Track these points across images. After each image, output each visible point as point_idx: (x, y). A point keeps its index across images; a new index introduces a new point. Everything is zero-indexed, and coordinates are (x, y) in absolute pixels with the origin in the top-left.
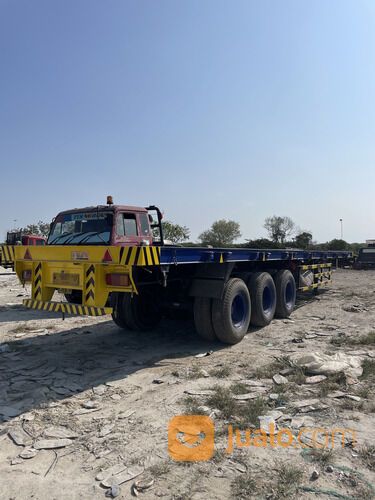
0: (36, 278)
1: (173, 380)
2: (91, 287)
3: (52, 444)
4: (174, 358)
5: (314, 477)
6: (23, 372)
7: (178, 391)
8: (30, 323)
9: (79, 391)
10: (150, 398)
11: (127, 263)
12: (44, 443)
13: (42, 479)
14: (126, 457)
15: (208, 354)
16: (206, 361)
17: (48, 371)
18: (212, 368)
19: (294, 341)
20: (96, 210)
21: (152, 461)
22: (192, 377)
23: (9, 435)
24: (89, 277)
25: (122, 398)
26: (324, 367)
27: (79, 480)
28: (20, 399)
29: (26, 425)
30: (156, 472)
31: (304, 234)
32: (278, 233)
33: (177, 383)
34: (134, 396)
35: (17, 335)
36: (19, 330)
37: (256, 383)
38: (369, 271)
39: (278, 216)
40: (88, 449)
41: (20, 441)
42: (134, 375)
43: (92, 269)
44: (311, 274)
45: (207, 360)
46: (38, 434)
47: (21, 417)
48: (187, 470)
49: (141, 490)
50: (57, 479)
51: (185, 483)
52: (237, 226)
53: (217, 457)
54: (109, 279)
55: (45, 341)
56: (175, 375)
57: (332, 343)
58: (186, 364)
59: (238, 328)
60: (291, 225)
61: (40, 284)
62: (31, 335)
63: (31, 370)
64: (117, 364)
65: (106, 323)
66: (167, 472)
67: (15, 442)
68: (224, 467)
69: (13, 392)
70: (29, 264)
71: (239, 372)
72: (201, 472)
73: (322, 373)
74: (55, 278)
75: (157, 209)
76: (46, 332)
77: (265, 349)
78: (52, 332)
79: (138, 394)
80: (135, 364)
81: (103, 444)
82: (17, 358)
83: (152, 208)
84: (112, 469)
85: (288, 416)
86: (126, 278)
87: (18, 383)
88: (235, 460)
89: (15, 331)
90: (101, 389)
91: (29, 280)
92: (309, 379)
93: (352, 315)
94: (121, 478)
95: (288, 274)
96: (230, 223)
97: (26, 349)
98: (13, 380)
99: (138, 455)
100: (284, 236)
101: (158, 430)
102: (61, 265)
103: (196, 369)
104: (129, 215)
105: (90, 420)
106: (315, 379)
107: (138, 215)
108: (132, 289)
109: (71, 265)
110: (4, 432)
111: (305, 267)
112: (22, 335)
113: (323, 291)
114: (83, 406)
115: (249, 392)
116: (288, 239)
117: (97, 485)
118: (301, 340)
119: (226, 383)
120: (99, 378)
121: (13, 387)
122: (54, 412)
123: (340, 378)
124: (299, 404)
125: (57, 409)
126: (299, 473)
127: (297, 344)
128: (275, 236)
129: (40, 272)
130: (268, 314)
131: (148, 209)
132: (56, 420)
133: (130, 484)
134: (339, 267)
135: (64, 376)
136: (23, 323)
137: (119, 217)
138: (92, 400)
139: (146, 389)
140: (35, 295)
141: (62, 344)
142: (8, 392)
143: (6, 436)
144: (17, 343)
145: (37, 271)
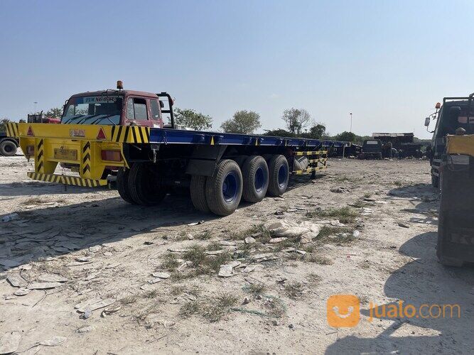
0: (38, 153)
1: (161, 242)
2: (88, 161)
3: (44, 286)
4: (169, 226)
5: (246, 302)
6: (28, 236)
7: (163, 250)
8: (42, 197)
9: (76, 250)
10: (137, 255)
11: (118, 140)
12: (38, 285)
13: (30, 309)
14: (104, 293)
15: (199, 223)
16: (194, 228)
17: (52, 235)
18: (198, 232)
19: (276, 214)
20: (105, 94)
21: (125, 295)
22: (178, 240)
23: (7, 280)
24: (86, 152)
25: (114, 255)
26: (288, 231)
27: (61, 309)
28: (22, 255)
29: (23, 273)
30: (124, 302)
31: (319, 126)
32: (295, 125)
33: (165, 244)
34: (124, 254)
35: (28, 207)
36: (31, 202)
37: (230, 243)
38: (370, 161)
39: (295, 109)
40: (73, 289)
41: (16, 284)
42: (130, 239)
43: (88, 145)
44: (306, 160)
45: (197, 227)
46: (33, 279)
47: (20, 267)
48: (150, 300)
49: (110, 313)
50: (43, 309)
51: (146, 308)
52: (258, 117)
53: (176, 292)
54: (104, 155)
55: (54, 212)
56: (165, 238)
57: (306, 215)
58: (176, 230)
59: (230, 203)
60: (307, 117)
61: (42, 158)
62: (43, 206)
63: (37, 234)
64: (117, 231)
65: (115, 198)
66: (133, 301)
67: (12, 285)
68: (178, 298)
69: (16, 250)
70: (32, 140)
71: (220, 236)
72: (160, 301)
73: (285, 236)
74: (55, 153)
75: (168, 96)
76: (57, 204)
77: (249, 220)
78: (62, 205)
79: (128, 251)
80: (133, 231)
81: (87, 285)
82: (25, 225)
83: (164, 94)
84: (89, 301)
85: (245, 265)
86: (118, 154)
87: (22, 244)
88: (190, 293)
89: (27, 203)
90: (97, 248)
91: (33, 155)
92: (272, 240)
93: (335, 195)
94: (95, 306)
95: (282, 159)
96: (251, 114)
97: (35, 217)
98: (18, 241)
99: (113, 292)
100: (300, 127)
101: (137, 275)
102: (61, 141)
103: (184, 234)
104: (139, 100)
105: (81, 269)
106: (277, 240)
107: (148, 101)
108: (124, 164)
109: (70, 142)
110: (3, 277)
111: (300, 153)
112: (33, 207)
113: (321, 176)
114: (77, 260)
115: (221, 249)
116: (303, 131)
117: (75, 311)
118: (282, 213)
119: (205, 244)
120: (97, 241)
121: (17, 247)
122: (50, 264)
123: (297, 239)
124: (257, 256)
125: (53, 262)
126: (235, 300)
127: (277, 216)
128: (292, 127)
129: (42, 147)
130: (260, 192)
131: (159, 95)
132: (51, 269)
133: (102, 310)
134: (345, 156)
135: (66, 239)
136: (34, 197)
137: (130, 102)
138: (86, 256)
139: (136, 248)
140: (38, 168)
141: (70, 214)
142: (12, 250)
143: (4, 280)
144: (26, 213)
145: (39, 146)
